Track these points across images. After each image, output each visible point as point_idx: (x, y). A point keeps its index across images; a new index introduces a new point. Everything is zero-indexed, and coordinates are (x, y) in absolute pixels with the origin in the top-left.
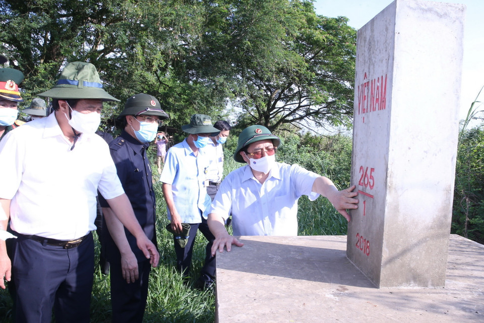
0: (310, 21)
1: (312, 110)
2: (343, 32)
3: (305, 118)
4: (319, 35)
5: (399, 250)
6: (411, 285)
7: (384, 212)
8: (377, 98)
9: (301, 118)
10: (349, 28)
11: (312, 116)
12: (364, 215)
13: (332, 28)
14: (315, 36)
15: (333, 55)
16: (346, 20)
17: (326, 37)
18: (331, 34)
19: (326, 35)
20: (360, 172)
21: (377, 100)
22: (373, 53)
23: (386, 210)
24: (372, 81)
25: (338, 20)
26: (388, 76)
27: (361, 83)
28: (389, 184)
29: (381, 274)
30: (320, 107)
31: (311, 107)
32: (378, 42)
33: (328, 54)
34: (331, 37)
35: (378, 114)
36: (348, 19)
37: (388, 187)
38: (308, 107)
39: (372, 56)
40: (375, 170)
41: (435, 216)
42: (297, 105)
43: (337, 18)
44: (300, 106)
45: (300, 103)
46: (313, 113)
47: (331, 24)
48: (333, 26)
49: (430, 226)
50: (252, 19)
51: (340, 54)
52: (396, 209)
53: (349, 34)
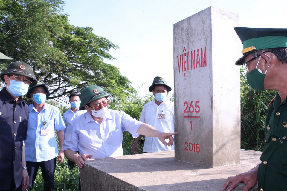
0: (66, 28)
1: (67, 90)
2: (90, 37)
3: (63, 96)
4: (74, 38)
5: (220, 145)
6: (226, 164)
7: (212, 123)
8: (198, 60)
9: (60, 96)
10: (93, 34)
11: (67, 94)
12: (192, 129)
13: (82, 34)
14: (72, 39)
15: (82, 52)
16: (92, 29)
17: (79, 40)
18: (82, 38)
19: (79, 38)
20: (184, 105)
21: (198, 62)
22: (191, 36)
23: (214, 122)
24: (192, 52)
25: (87, 29)
26: (208, 48)
27: (180, 54)
28: (213, 107)
29: (213, 159)
30: (73, 88)
31: (67, 88)
32: (195, 30)
33: (78, 51)
34: (82, 40)
35: (200, 70)
36: (93, 29)
37: (213, 109)
38: (64, 88)
39: (191, 38)
40: (200, 102)
41: (234, 125)
42: (58, 86)
43: (85, 28)
44: (59, 88)
45: (60, 85)
46: (68, 92)
47: (81, 32)
48: (83, 33)
49: (232, 130)
50: (25, 24)
51: (87, 52)
52: (217, 121)
53: (94, 38)
